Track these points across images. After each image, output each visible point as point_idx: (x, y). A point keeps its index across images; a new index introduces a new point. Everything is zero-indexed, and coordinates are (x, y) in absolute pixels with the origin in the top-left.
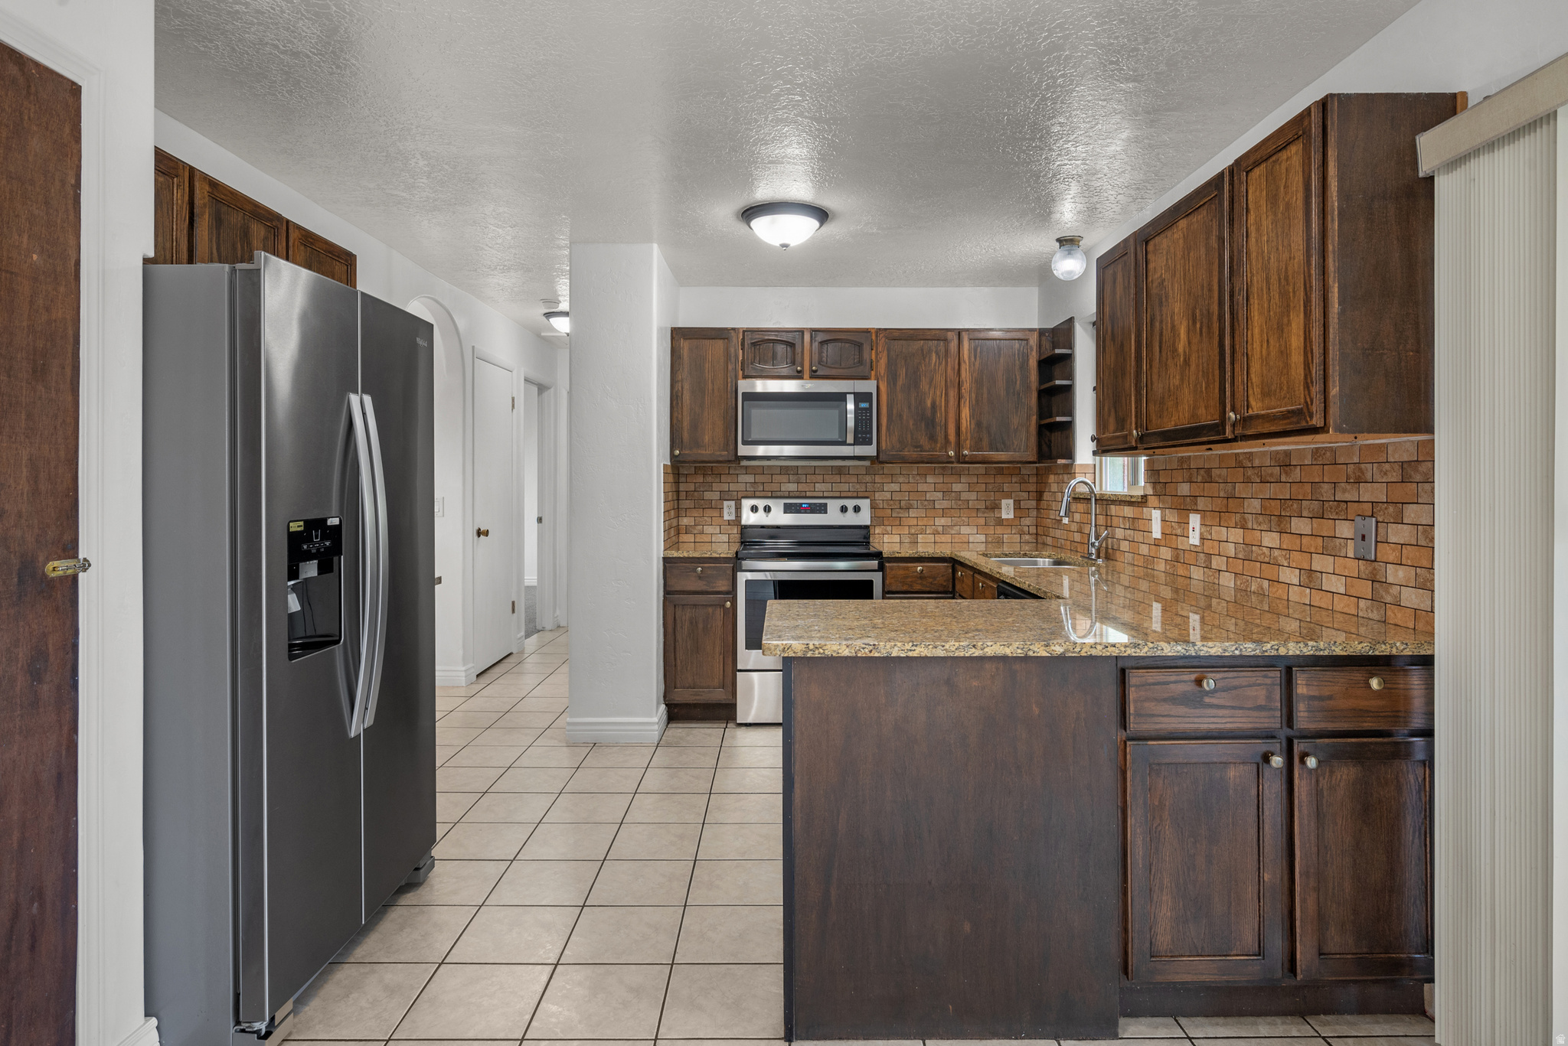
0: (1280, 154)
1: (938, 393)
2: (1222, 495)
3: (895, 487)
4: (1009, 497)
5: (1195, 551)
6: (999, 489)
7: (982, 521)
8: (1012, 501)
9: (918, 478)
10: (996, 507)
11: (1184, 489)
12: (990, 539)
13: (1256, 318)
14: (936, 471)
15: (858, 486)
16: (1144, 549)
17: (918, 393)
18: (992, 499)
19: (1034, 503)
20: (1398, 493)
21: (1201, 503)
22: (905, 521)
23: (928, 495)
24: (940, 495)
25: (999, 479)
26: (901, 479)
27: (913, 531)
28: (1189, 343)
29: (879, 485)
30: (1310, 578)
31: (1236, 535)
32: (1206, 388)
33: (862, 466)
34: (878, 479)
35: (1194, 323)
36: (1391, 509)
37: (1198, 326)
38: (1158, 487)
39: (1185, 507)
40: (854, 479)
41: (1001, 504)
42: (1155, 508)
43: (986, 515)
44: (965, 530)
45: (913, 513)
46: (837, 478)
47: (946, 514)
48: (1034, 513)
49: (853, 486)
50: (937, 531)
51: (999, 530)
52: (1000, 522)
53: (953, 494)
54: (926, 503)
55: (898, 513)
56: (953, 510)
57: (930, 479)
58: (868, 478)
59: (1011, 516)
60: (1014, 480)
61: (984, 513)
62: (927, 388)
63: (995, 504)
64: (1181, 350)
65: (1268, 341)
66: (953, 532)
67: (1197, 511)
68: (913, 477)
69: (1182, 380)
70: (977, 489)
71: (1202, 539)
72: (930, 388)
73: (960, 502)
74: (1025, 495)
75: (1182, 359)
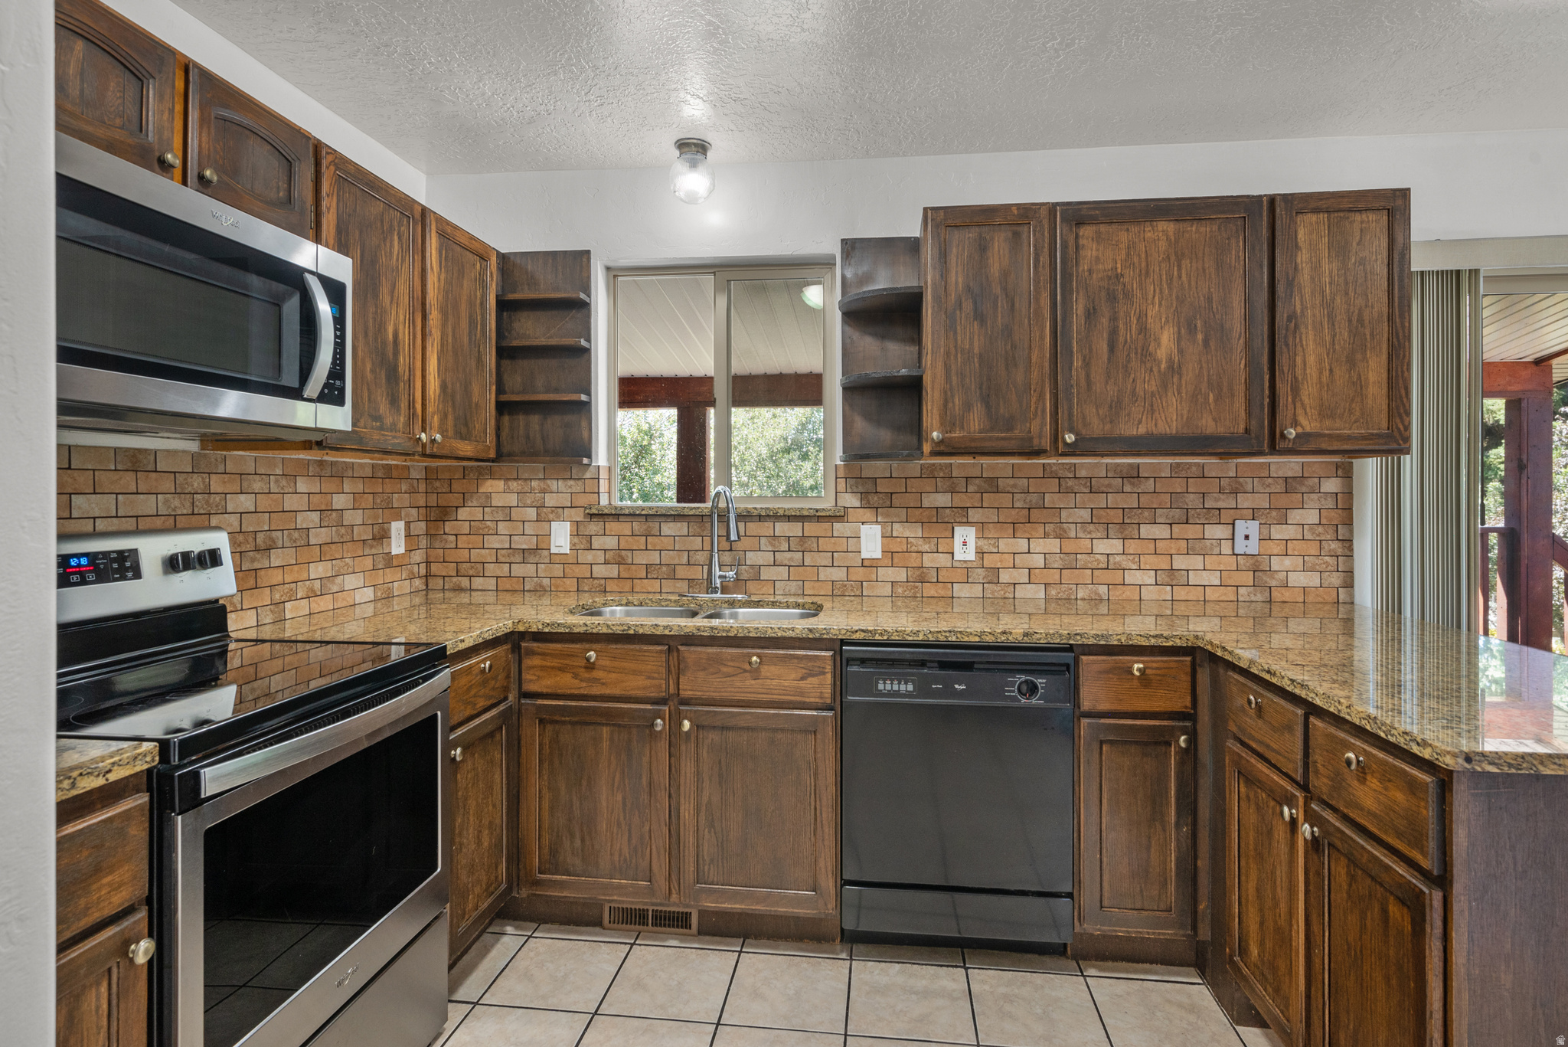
0: (1353, 214)
1: (401, 317)
2: (1018, 504)
3: (246, 502)
4: (398, 518)
5: (967, 568)
6: (388, 503)
7: (368, 562)
8: (403, 522)
9: (284, 482)
10: (383, 536)
11: (942, 500)
12: (379, 594)
13: (1311, 346)
14: (311, 469)
15: (176, 502)
16: (839, 574)
17: (376, 307)
18: (381, 521)
19: (423, 525)
20: (1283, 501)
21: (974, 515)
22: (266, 578)
23: (300, 517)
24: (315, 517)
25: (389, 486)
26: (258, 486)
27: (277, 597)
28: (1181, 351)
29: (217, 498)
30: (1171, 577)
31: (1053, 545)
32: (1216, 401)
33: (184, 451)
34: (216, 484)
35: (1192, 330)
36: (1274, 513)
37: (1200, 337)
38: (874, 499)
39: (942, 522)
40: (167, 485)
41: (389, 530)
42: (863, 523)
43: (374, 551)
44: (351, 581)
45: (277, 558)
46: (128, 481)
47: (325, 554)
48: (423, 543)
49: (166, 501)
50: (313, 591)
51: (390, 575)
52: (390, 561)
53: (334, 514)
54: (296, 535)
55: (253, 560)
56: (333, 546)
57: (302, 486)
58: (197, 482)
59: (402, 550)
60: (404, 488)
61: (371, 547)
62: (387, 299)
63: (384, 530)
64: (1162, 354)
65: (1331, 370)
66: (335, 589)
67: (968, 523)
68: (277, 481)
69: (1164, 386)
70: (363, 506)
71: (980, 553)
72: (391, 303)
73: (343, 530)
74: (414, 511)
75: (1163, 366)
